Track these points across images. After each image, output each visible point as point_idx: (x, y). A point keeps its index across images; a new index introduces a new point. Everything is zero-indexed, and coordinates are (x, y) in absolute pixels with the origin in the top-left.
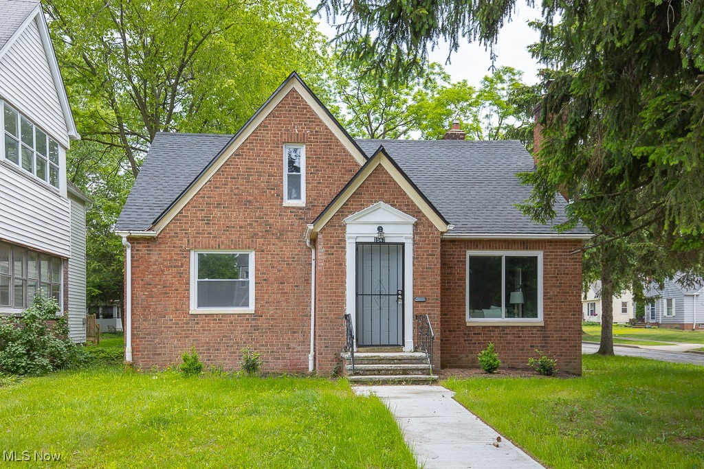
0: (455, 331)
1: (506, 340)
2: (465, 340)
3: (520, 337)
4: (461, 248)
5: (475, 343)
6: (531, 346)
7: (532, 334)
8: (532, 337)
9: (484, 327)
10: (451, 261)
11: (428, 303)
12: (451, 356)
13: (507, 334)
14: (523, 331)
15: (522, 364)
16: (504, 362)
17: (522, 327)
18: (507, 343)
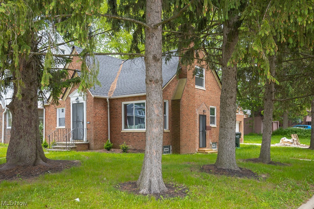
0: (118, 134)
1: (133, 138)
2: (121, 138)
3: (138, 137)
4: (120, 101)
5: (124, 139)
6: (142, 141)
7: (142, 135)
8: (142, 137)
9: (127, 133)
10: (116, 107)
11: (91, 124)
12: (117, 144)
13: (134, 135)
14: (139, 134)
15: (139, 148)
16: (133, 147)
17: (139, 132)
18: (134, 139)
